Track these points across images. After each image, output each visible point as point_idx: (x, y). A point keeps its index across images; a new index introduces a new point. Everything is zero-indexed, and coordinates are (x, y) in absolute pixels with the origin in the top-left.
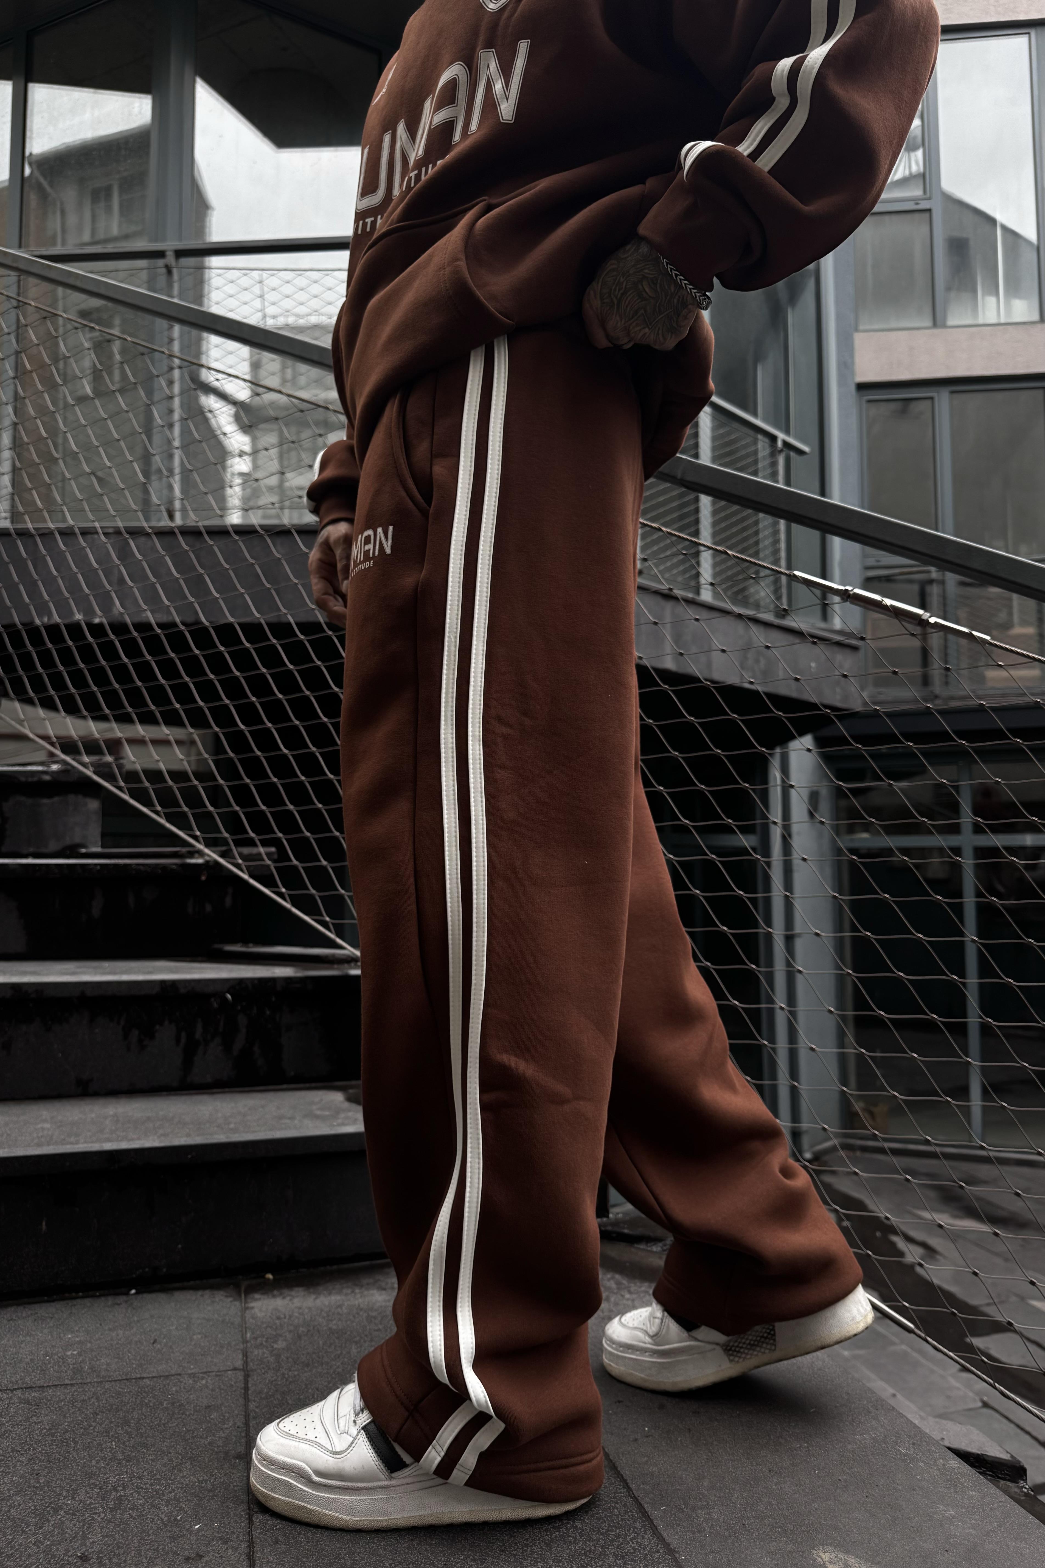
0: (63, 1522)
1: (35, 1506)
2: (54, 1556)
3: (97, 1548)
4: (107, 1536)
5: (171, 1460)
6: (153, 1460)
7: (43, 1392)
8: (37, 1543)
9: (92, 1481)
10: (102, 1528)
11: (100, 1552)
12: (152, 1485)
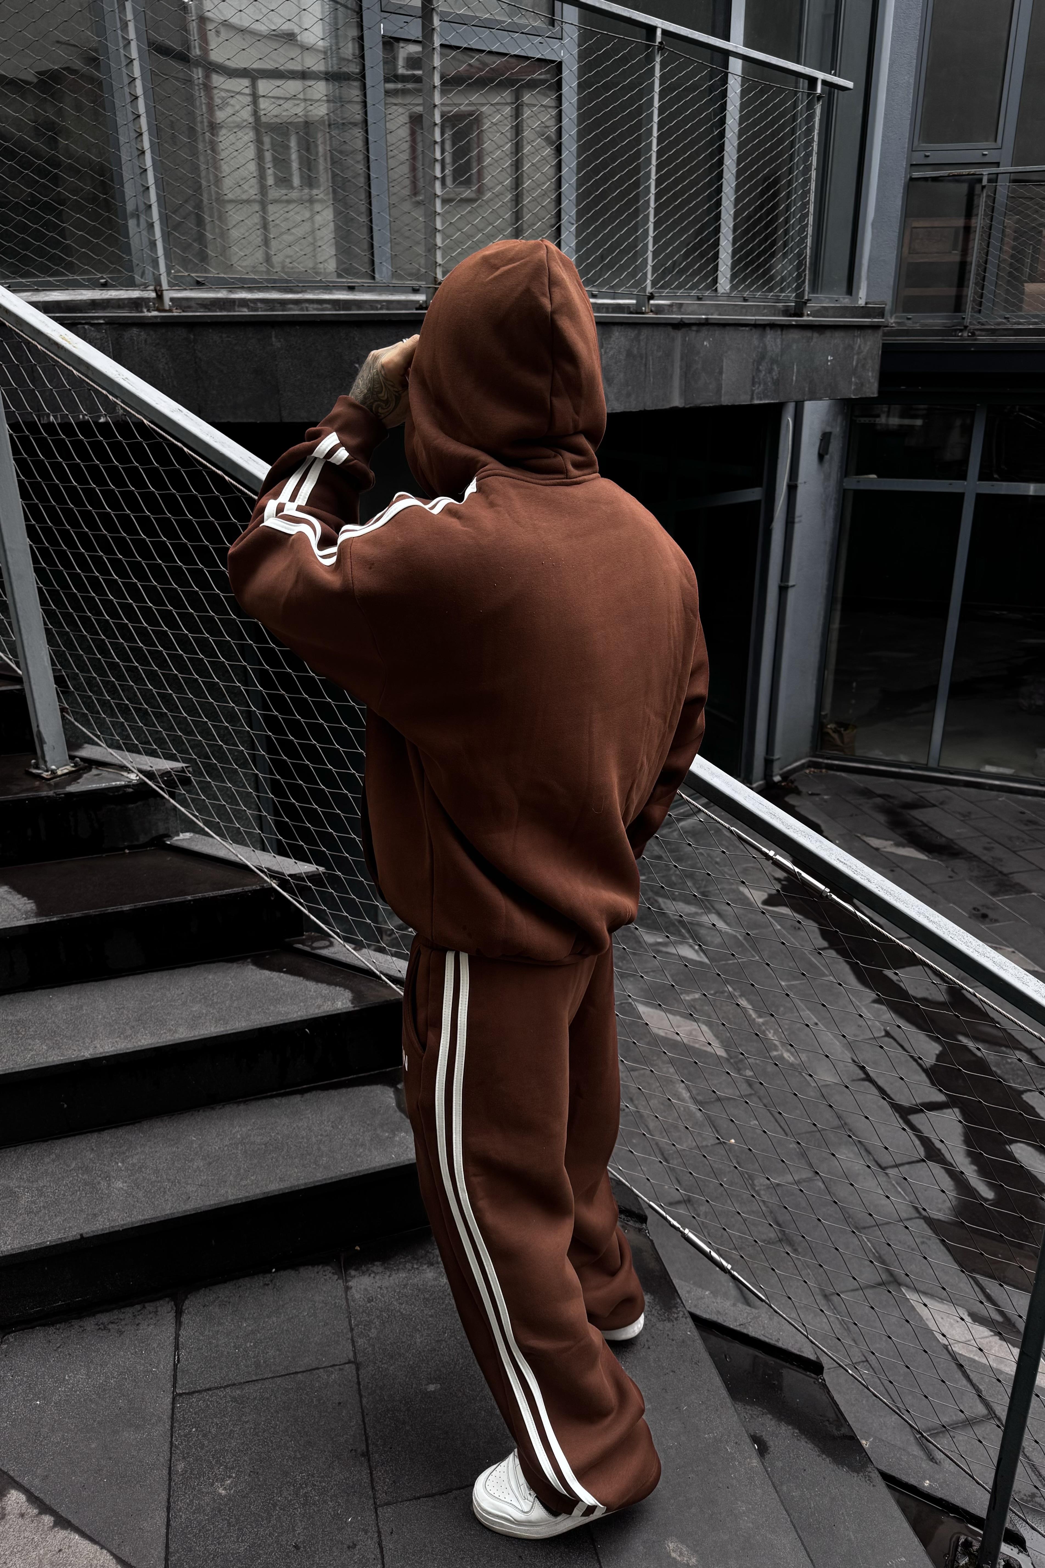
0: (280, 1517)
1: (263, 1502)
2: (281, 1545)
3: (302, 1538)
4: (304, 1529)
5: (326, 1458)
6: (317, 1458)
7: (243, 1389)
8: (271, 1535)
9: (288, 1479)
10: (301, 1521)
11: (304, 1542)
12: (320, 1483)
